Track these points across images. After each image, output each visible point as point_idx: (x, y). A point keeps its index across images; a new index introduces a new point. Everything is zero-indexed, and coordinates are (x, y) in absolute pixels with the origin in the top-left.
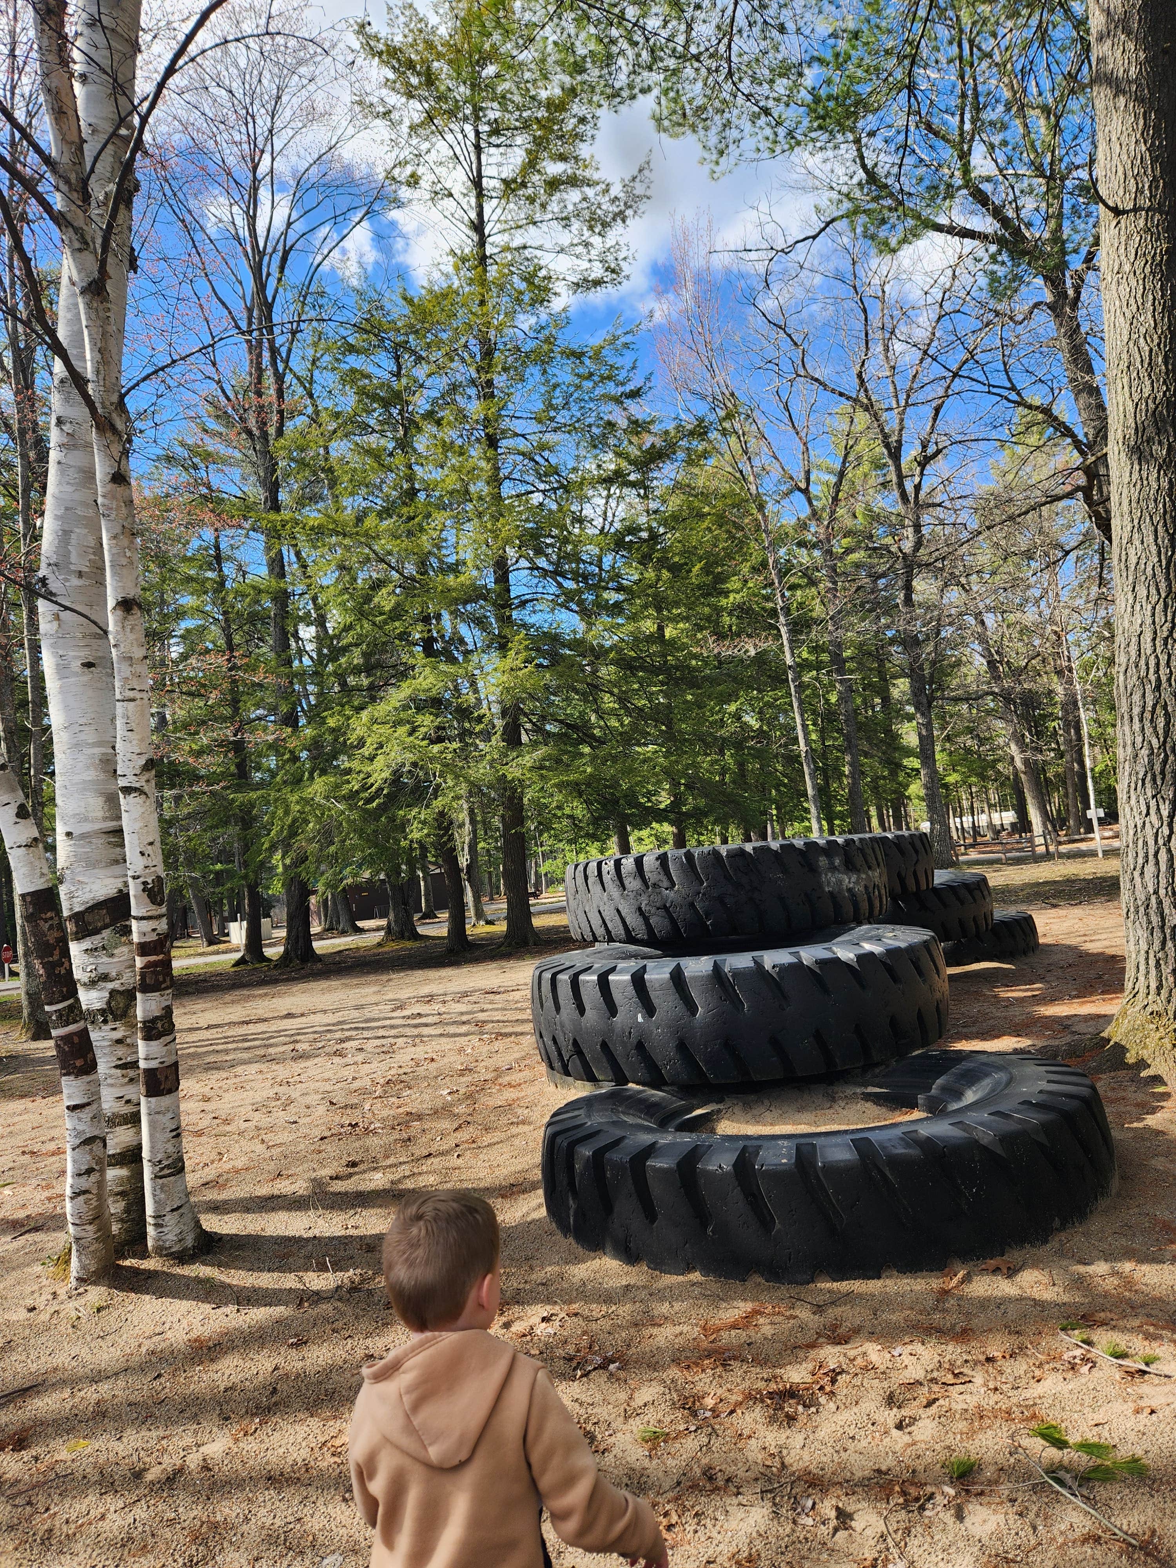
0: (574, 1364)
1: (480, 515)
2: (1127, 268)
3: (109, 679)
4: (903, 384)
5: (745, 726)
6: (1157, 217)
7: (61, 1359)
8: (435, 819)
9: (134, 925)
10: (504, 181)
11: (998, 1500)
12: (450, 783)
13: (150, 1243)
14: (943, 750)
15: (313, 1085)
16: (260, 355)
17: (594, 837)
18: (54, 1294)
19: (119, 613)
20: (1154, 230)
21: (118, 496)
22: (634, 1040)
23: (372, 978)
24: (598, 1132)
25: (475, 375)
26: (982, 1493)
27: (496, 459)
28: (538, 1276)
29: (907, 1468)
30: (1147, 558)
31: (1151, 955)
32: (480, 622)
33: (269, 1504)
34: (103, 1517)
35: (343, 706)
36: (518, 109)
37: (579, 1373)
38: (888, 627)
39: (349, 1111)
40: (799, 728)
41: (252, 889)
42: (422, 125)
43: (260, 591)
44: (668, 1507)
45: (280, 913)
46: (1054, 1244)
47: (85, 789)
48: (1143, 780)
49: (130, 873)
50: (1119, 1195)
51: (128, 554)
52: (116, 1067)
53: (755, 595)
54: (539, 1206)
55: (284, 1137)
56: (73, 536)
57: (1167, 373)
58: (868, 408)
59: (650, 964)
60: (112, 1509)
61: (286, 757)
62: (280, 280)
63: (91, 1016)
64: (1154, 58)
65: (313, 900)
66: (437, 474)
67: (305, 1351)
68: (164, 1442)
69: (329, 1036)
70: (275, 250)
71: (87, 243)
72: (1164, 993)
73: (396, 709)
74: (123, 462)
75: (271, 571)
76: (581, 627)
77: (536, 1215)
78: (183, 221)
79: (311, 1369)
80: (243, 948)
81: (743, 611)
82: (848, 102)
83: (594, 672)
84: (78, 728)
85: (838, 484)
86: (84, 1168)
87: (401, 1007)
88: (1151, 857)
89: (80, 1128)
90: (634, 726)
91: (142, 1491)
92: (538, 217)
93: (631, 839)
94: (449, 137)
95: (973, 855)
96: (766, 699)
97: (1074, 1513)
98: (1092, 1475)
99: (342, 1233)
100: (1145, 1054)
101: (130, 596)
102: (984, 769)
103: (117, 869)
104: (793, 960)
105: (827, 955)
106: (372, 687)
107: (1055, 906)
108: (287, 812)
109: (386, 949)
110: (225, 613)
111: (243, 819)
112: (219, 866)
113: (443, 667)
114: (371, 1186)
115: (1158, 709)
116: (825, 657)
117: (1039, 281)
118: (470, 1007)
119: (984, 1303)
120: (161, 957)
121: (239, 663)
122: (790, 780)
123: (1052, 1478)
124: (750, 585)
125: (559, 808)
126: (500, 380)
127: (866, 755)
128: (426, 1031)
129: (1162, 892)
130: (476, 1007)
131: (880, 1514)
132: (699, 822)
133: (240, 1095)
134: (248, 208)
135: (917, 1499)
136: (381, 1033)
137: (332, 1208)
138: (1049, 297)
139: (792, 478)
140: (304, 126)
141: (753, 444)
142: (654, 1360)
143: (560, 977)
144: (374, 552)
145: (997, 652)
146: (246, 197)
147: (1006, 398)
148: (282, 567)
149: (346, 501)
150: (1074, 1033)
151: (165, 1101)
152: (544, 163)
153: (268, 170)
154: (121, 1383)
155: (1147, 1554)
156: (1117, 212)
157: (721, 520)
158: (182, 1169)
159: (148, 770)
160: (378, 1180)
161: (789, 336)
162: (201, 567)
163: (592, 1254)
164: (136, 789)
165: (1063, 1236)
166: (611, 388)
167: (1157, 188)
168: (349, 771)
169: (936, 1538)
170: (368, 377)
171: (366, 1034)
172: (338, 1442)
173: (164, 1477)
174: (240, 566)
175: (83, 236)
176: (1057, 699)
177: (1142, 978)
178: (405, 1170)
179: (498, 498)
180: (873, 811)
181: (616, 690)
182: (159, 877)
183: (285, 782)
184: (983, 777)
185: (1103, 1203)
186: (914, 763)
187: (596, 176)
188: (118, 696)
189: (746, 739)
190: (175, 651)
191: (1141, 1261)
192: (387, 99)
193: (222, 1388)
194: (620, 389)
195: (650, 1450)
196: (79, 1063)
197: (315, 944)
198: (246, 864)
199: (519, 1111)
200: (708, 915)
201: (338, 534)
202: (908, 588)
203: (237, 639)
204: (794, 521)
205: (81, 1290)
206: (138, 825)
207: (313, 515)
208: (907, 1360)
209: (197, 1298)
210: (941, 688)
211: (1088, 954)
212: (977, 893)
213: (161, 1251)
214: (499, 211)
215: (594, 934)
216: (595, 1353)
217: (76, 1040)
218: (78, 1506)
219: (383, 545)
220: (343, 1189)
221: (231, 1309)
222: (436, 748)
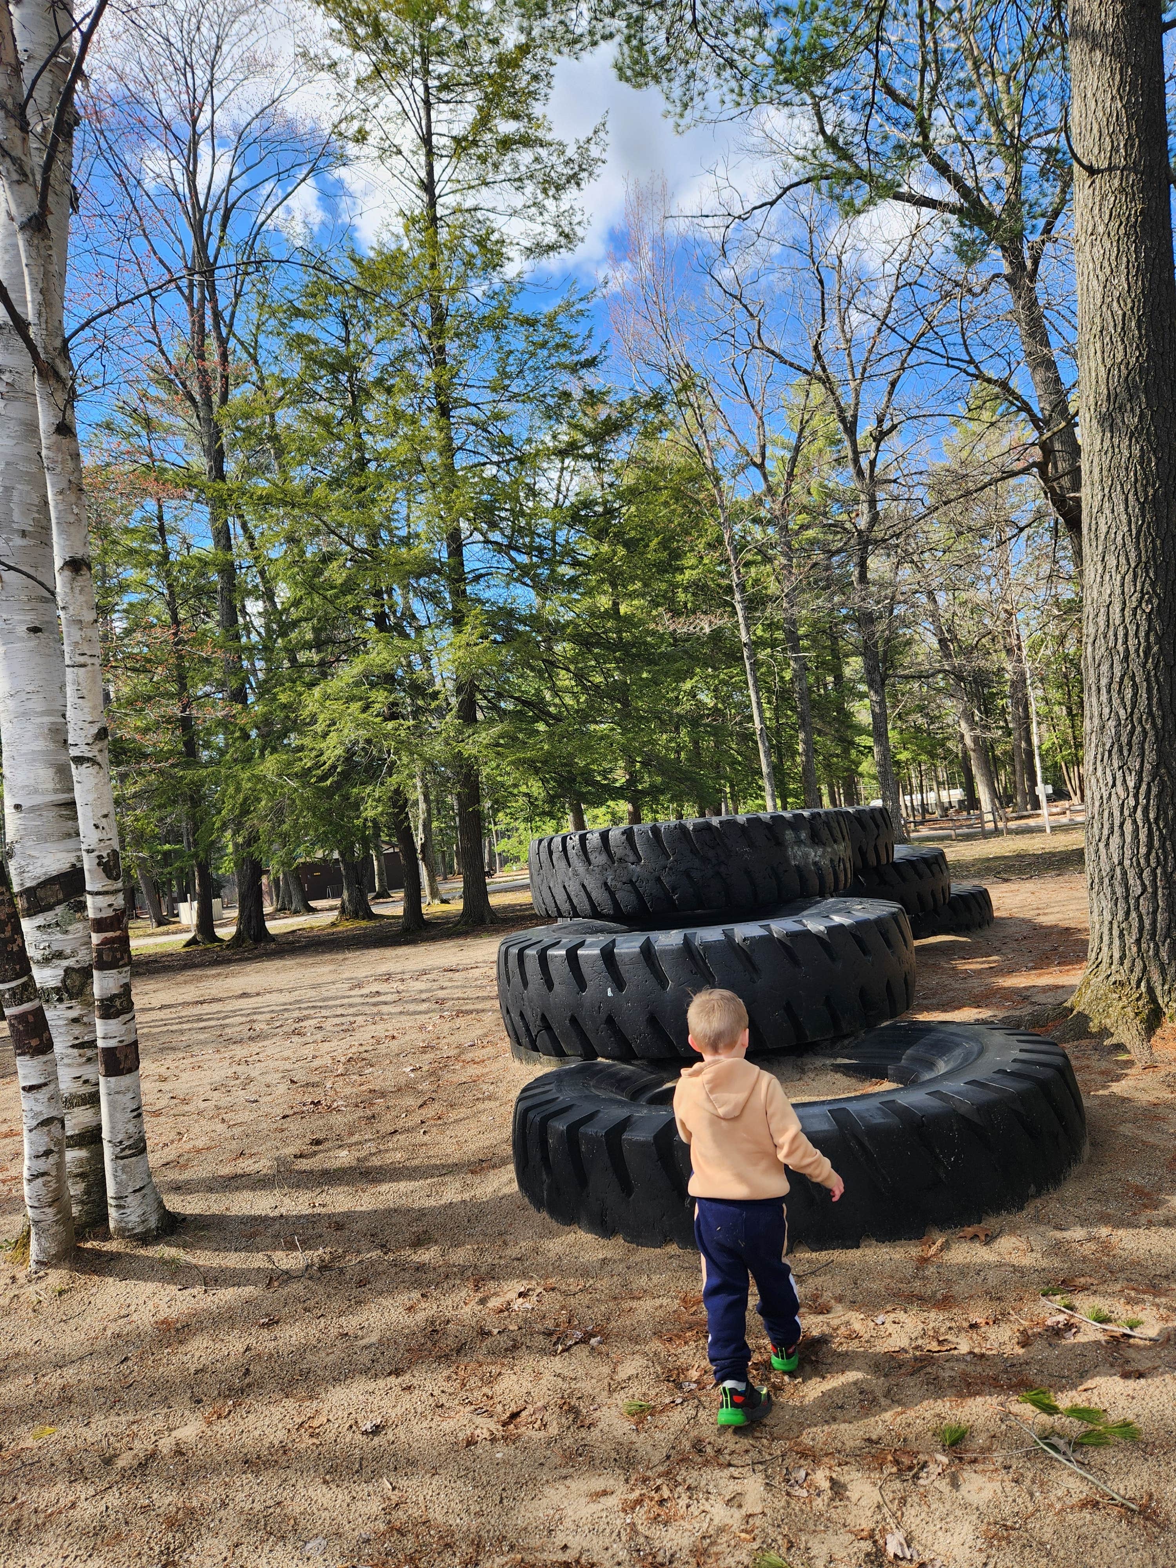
0: (554, 1339)
1: (434, 486)
2: (1101, 229)
3: (58, 645)
4: (859, 356)
5: (700, 704)
6: (1132, 177)
7: (23, 1344)
8: (391, 798)
9: (89, 900)
10: (454, 138)
11: (992, 1467)
12: (405, 760)
13: (112, 1225)
14: (894, 728)
15: (272, 1064)
16: (202, 317)
17: (551, 815)
18: (14, 1279)
19: (67, 573)
20: (1129, 190)
21: (64, 449)
22: (603, 1016)
23: (327, 957)
24: (571, 1107)
25: (426, 341)
26: (974, 1461)
27: (449, 429)
28: (513, 1252)
29: (898, 1436)
30: (1118, 528)
31: (1115, 926)
32: (433, 597)
33: (247, 1488)
34: (73, 1505)
35: (294, 682)
36: (469, 64)
37: (560, 1348)
38: (843, 604)
39: (310, 1089)
40: (754, 705)
41: (204, 869)
42: (369, 78)
43: (206, 564)
44: (659, 1482)
45: (232, 892)
46: (1030, 1210)
47: (34, 760)
48: (1110, 752)
49: (84, 847)
50: (1090, 1161)
51: (76, 511)
52: (73, 1046)
53: (711, 572)
54: (510, 1181)
55: (245, 1116)
56: (15, 493)
57: (1140, 338)
58: (826, 381)
59: (619, 939)
60: (83, 1497)
61: (237, 734)
62: (221, 239)
63: (45, 995)
64: (1132, 11)
65: (264, 880)
66: (390, 443)
67: (277, 1331)
68: (134, 1427)
69: (286, 1015)
70: (215, 208)
71: (25, 175)
72: (1127, 963)
73: (348, 685)
74: (68, 412)
75: (217, 543)
76: (537, 601)
77: (506, 1190)
78: (120, 176)
79: (284, 1350)
80: (193, 928)
81: (698, 588)
82: (814, 56)
83: (550, 649)
84: (25, 696)
85: (794, 460)
86: (42, 1149)
87: (359, 986)
88: (1116, 828)
89: (38, 1108)
90: (590, 703)
91: (114, 1477)
92: (490, 178)
93: (585, 818)
94: (398, 92)
95: (924, 831)
96: (722, 676)
97: (1071, 1479)
98: (1085, 1440)
99: (310, 1211)
100: (1108, 1022)
101: (79, 556)
102: (934, 747)
103: (70, 843)
104: (762, 932)
105: (797, 927)
106: (322, 663)
107: (1006, 880)
108: (238, 790)
109: (340, 929)
110: (170, 586)
111: (192, 798)
112: (167, 847)
113: (397, 642)
114: (337, 1164)
115: (1126, 680)
116: (780, 635)
117: (999, 253)
118: (429, 985)
119: (963, 1271)
120: (118, 933)
121: (185, 637)
122: (745, 758)
123: (1047, 1444)
124: (706, 561)
125: (515, 786)
126: (452, 347)
127: (820, 733)
128: (385, 1009)
129: (1127, 863)
130: (435, 985)
131: (875, 1484)
132: (656, 800)
133: (199, 1073)
134: (188, 163)
135: (910, 1468)
136: (340, 1011)
137: (298, 1186)
138: (1006, 269)
139: (748, 454)
140: (246, 78)
141: (709, 418)
142: (635, 1333)
143: (528, 952)
144: (324, 523)
145: (949, 631)
146: (186, 152)
147: (965, 372)
148: (229, 539)
149: (295, 472)
150: (1033, 1003)
151: (125, 1081)
152: (497, 121)
153: (208, 124)
154: (86, 1367)
155: (1147, 1519)
156: (1092, 171)
157: (678, 495)
158: (144, 1149)
159: (101, 739)
160: (343, 1157)
161: (745, 306)
162: (144, 540)
163: (567, 1228)
164: (88, 760)
165: (1038, 1202)
166: (566, 357)
167: (1132, 146)
168: (301, 749)
169: (933, 1507)
170: (316, 342)
171: (324, 1013)
172: (316, 1423)
173: (135, 1463)
174: (184, 538)
175: (21, 167)
176: (1007, 676)
177: (1105, 949)
178: (371, 1147)
179: (450, 468)
180: (824, 789)
181: (572, 667)
182: (114, 851)
183: (235, 760)
184: (932, 755)
185: (1076, 1170)
186: (868, 741)
187: (549, 137)
188: (68, 661)
189: (702, 717)
190: (119, 625)
191: (1116, 1226)
192: (331, 52)
193: (192, 1371)
194: (576, 358)
195: (637, 1424)
196: (34, 1042)
197: (268, 924)
198: (196, 843)
199: (485, 1087)
200: (674, 889)
201: (286, 504)
202: (863, 566)
203: (182, 614)
204: (748, 497)
205: (42, 1273)
206: (91, 798)
207: (262, 485)
208: (891, 1328)
209: (162, 1280)
210: (893, 666)
211: (1042, 927)
212: (935, 868)
213: (123, 1232)
214: (449, 170)
215: (558, 910)
216: (574, 1328)
217: (31, 1019)
218: (46, 1495)
219: (333, 516)
220: (308, 1168)
221: (198, 1290)
222: (390, 725)
